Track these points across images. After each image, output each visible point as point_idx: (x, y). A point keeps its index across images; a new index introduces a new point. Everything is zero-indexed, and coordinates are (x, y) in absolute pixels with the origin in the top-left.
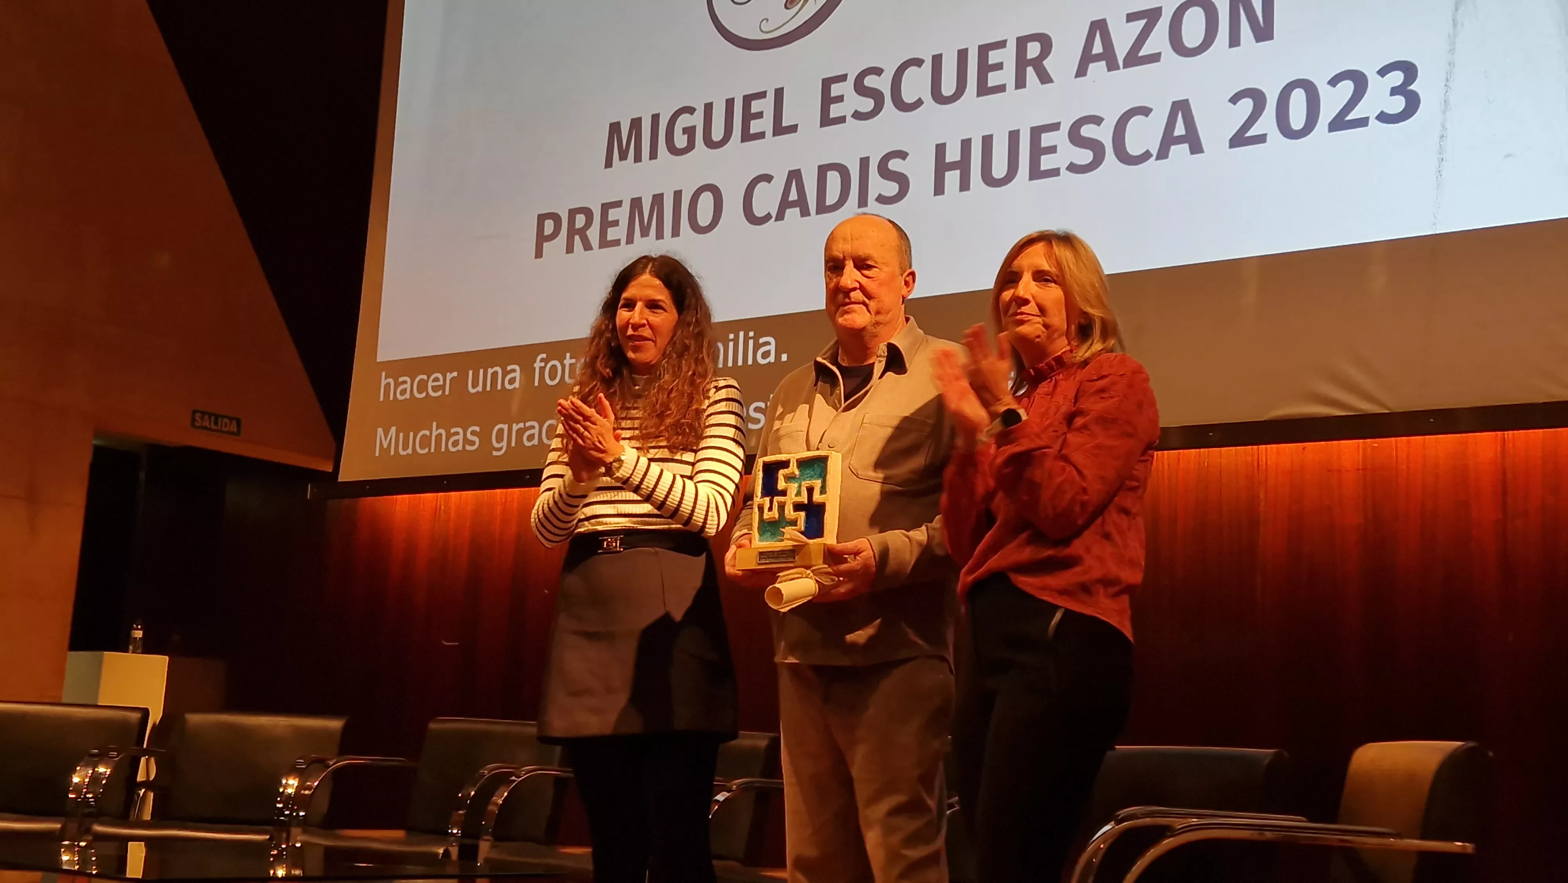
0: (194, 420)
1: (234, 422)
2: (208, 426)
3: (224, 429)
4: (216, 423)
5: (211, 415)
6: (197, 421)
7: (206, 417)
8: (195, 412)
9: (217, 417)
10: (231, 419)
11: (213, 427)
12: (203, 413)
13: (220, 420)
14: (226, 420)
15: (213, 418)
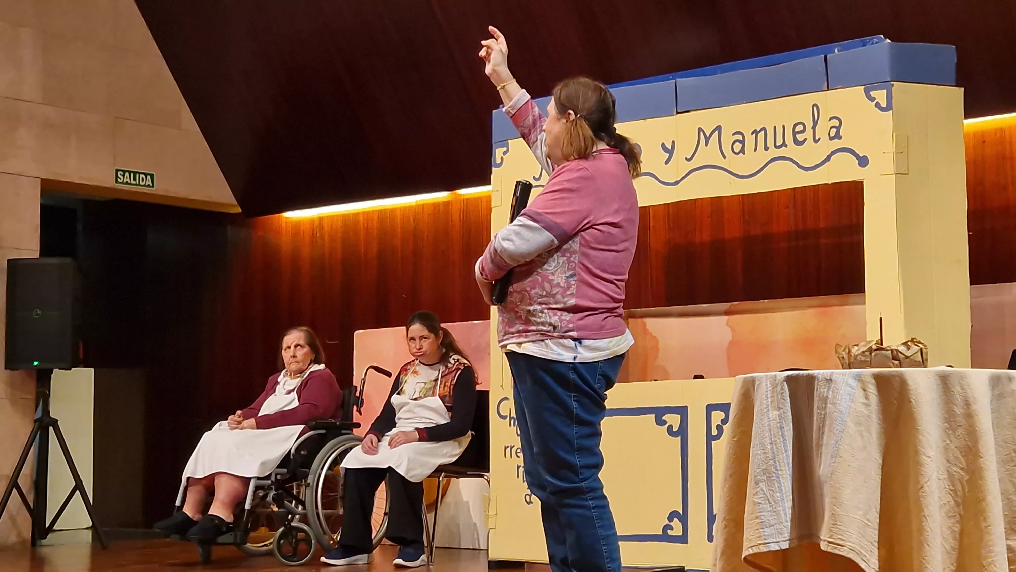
0: (117, 176)
1: (149, 177)
2: (129, 182)
3: (141, 183)
4: (135, 179)
5: (130, 172)
6: (120, 179)
7: (127, 174)
8: (117, 171)
9: (135, 173)
10: (146, 175)
11: (134, 182)
12: (124, 172)
13: (137, 175)
14: (142, 176)
15: (132, 175)
